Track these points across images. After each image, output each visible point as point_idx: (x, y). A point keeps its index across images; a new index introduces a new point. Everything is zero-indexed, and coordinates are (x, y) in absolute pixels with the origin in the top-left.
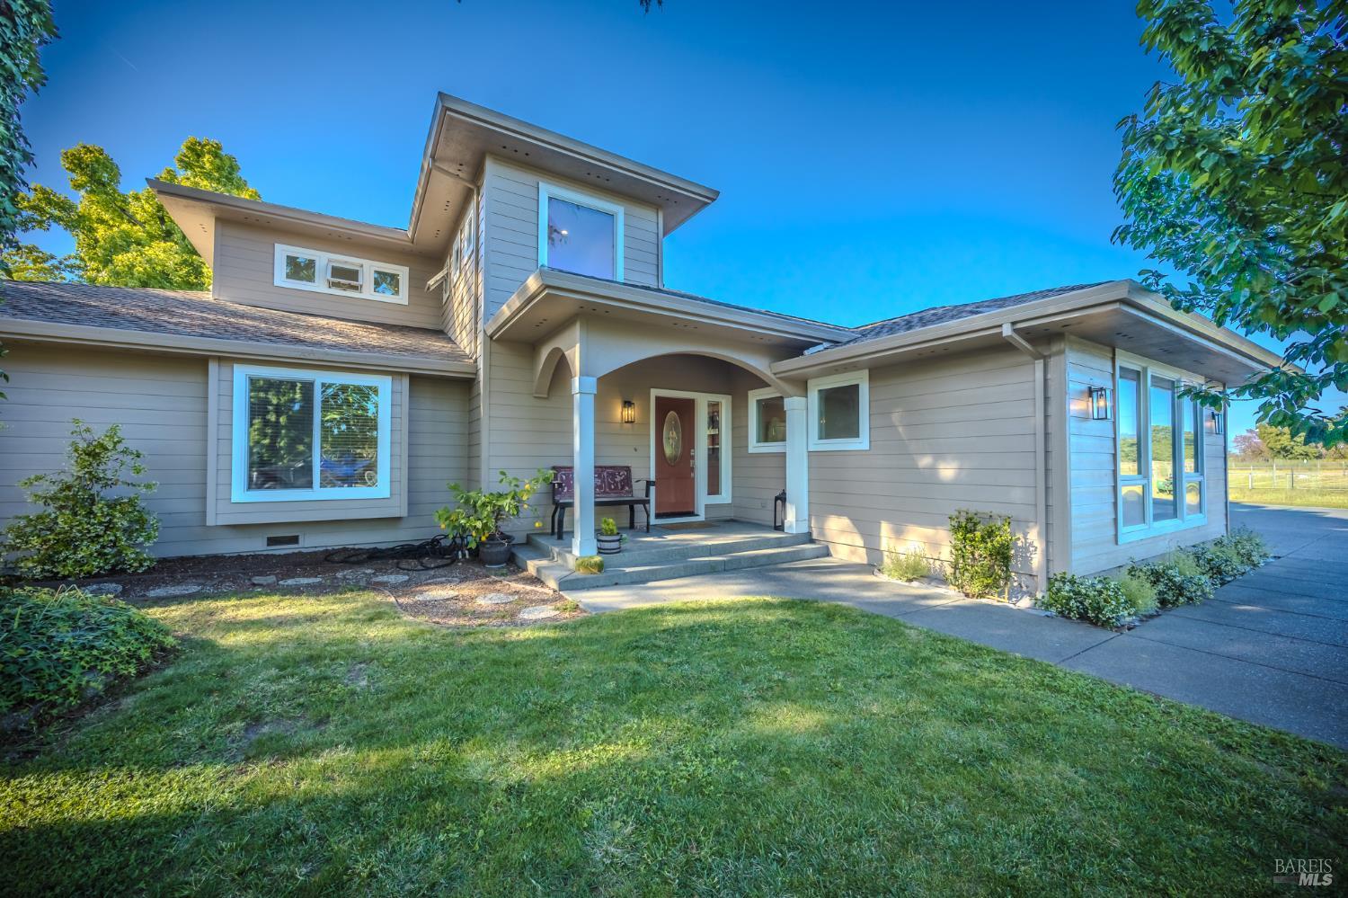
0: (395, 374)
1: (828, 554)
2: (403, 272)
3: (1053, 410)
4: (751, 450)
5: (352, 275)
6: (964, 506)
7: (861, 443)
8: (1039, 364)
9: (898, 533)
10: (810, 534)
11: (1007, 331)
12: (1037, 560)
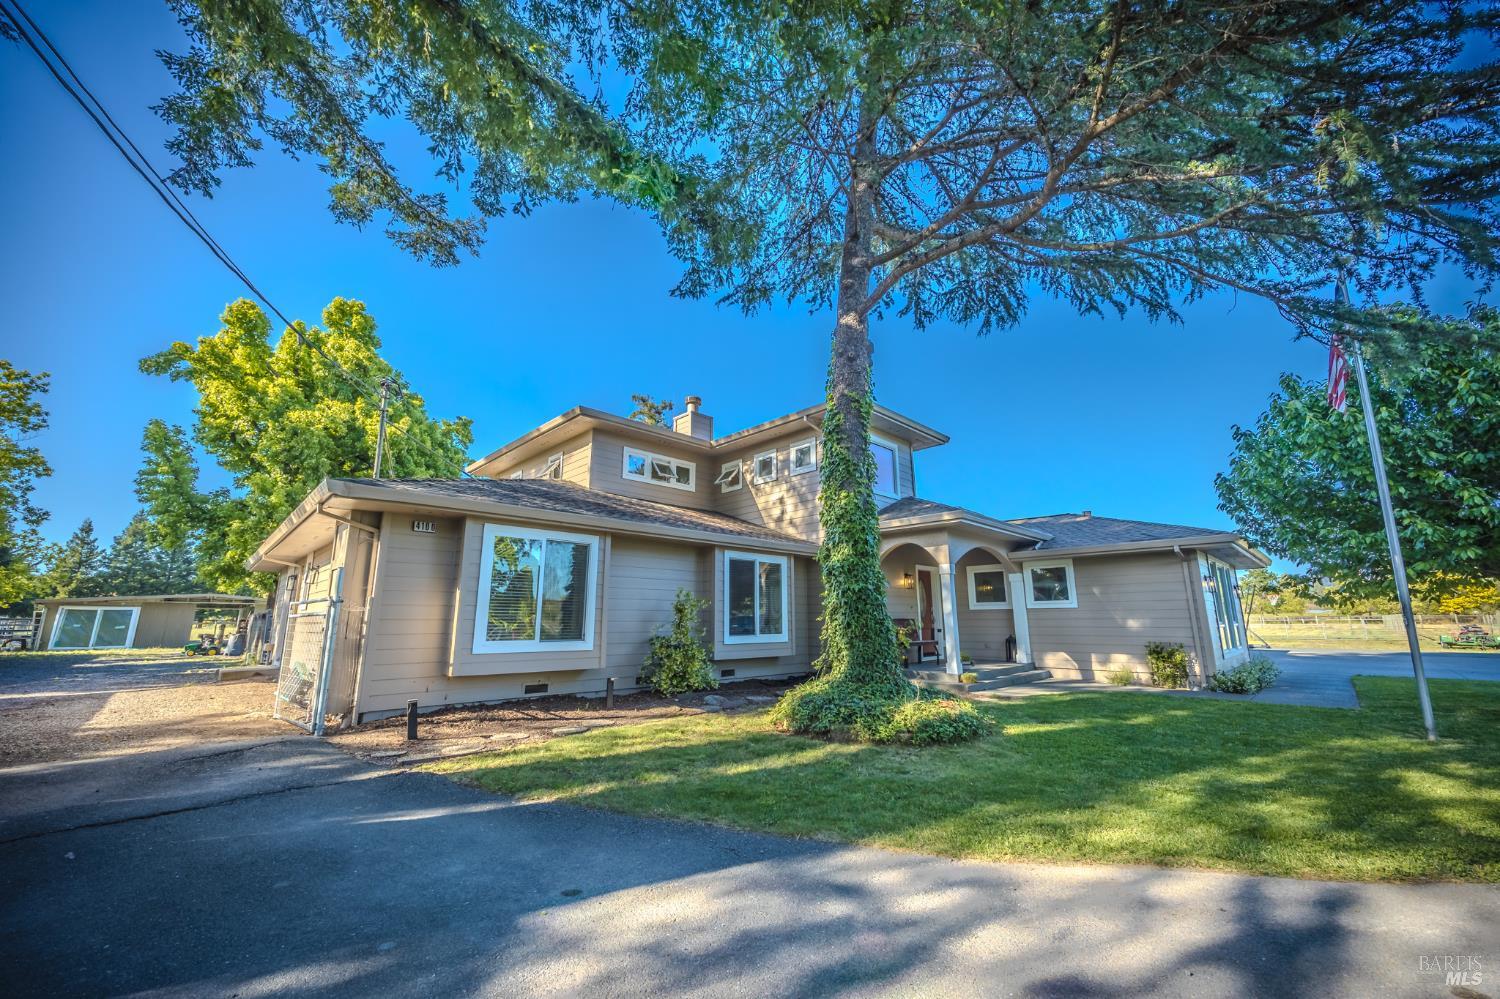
0: (789, 555)
1: (1051, 676)
2: (692, 466)
3: (1196, 588)
4: (972, 608)
5: (665, 469)
6: (1152, 640)
7: (1072, 602)
8: (1185, 564)
9: (1105, 662)
10: (1033, 664)
11: (1177, 549)
12: (1197, 669)
